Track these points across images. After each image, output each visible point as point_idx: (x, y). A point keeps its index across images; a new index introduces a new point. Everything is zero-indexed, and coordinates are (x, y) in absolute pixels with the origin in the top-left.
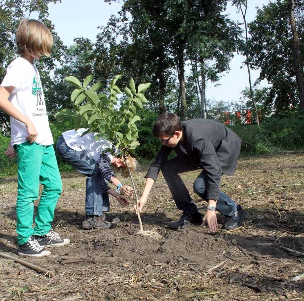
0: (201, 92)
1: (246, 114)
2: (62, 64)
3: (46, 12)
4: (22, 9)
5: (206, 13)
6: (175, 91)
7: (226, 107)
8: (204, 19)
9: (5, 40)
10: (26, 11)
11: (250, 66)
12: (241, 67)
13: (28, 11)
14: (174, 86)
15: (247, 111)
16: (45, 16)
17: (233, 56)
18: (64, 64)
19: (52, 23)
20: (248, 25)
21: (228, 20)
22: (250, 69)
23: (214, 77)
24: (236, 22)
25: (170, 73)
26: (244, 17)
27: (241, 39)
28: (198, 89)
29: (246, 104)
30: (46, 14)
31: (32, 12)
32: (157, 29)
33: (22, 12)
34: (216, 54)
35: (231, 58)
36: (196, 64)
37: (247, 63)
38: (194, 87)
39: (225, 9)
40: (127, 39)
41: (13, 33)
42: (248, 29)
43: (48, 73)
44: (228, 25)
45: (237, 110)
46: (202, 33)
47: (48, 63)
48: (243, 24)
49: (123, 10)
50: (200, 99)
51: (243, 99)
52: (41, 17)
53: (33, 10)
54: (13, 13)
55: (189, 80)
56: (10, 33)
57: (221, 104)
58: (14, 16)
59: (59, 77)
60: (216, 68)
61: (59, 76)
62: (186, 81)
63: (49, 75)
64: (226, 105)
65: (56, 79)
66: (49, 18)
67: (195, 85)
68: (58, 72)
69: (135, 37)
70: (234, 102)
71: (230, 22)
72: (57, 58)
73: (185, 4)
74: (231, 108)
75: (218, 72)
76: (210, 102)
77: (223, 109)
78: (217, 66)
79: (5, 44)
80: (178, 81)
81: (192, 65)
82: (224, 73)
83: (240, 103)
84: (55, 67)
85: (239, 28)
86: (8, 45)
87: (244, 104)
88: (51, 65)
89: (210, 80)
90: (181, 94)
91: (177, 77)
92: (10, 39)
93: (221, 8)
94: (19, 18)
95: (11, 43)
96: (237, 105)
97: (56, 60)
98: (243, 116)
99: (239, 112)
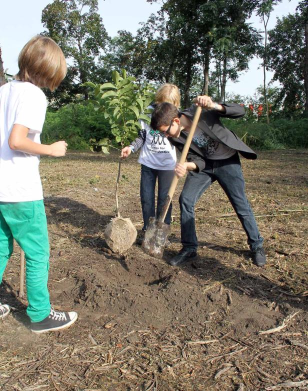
0: (222, 87)
1: (258, 108)
2: (106, 52)
3: (96, 7)
4: (76, 3)
5: (233, 19)
6: (199, 83)
7: (242, 101)
8: (231, 25)
9: (60, 27)
10: (79, 4)
11: (266, 67)
12: (259, 68)
13: (81, 5)
14: (199, 79)
15: (259, 106)
16: (94, 10)
17: (252, 57)
18: (108, 52)
19: (101, 17)
20: (268, 32)
21: (251, 28)
22: (266, 71)
23: (234, 76)
24: (258, 30)
25: (196, 69)
26: (265, 27)
27: (261, 45)
28: (220, 83)
29: (259, 99)
30: (96, 9)
31: (84, 6)
32: (189, 30)
33: (75, 5)
34: (237, 55)
35: (250, 59)
36: (220, 62)
37: (264, 65)
38: (216, 81)
39: (250, 17)
40: (163, 35)
41: (67, 22)
42: (268, 36)
43: (93, 59)
44: (251, 32)
45: (250, 104)
46: (228, 38)
47: (94, 50)
48: (264, 32)
49: (162, 10)
50: (220, 92)
51: (257, 95)
52: (91, 11)
53: (85, 4)
54: (68, 6)
55: (212, 74)
56: (64, 22)
57: (238, 97)
58: (68, 8)
59: (102, 63)
60: (236, 67)
61: (102, 61)
62: (210, 76)
63: (93, 61)
64: (242, 98)
65: (100, 64)
66: (98, 12)
67: (217, 80)
68: (102, 58)
69: (170, 34)
70: (249, 97)
71: (252, 30)
72: (101, 47)
73: (215, 11)
74: (246, 102)
75: (238, 70)
76: (229, 95)
77: (239, 101)
78: (238, 65)
79: (59, 32)
80: (203, 75)
81: (217, 62)
82: (244, 71)
83: (254, 98)
84: (99, 54)
85: (261, 36)
86: (62, 33)
87: (258, 99)
88: (97, 52)
89: (230, 79)
90: (204, 87)
91: (203, 72)
92: (63, 27)
93: (247, 15)
94: (73, 10)
95: (64, 31)
96: (251, 99)
97: (101, 48)
98: (255, 110)
99: (253, 105)
